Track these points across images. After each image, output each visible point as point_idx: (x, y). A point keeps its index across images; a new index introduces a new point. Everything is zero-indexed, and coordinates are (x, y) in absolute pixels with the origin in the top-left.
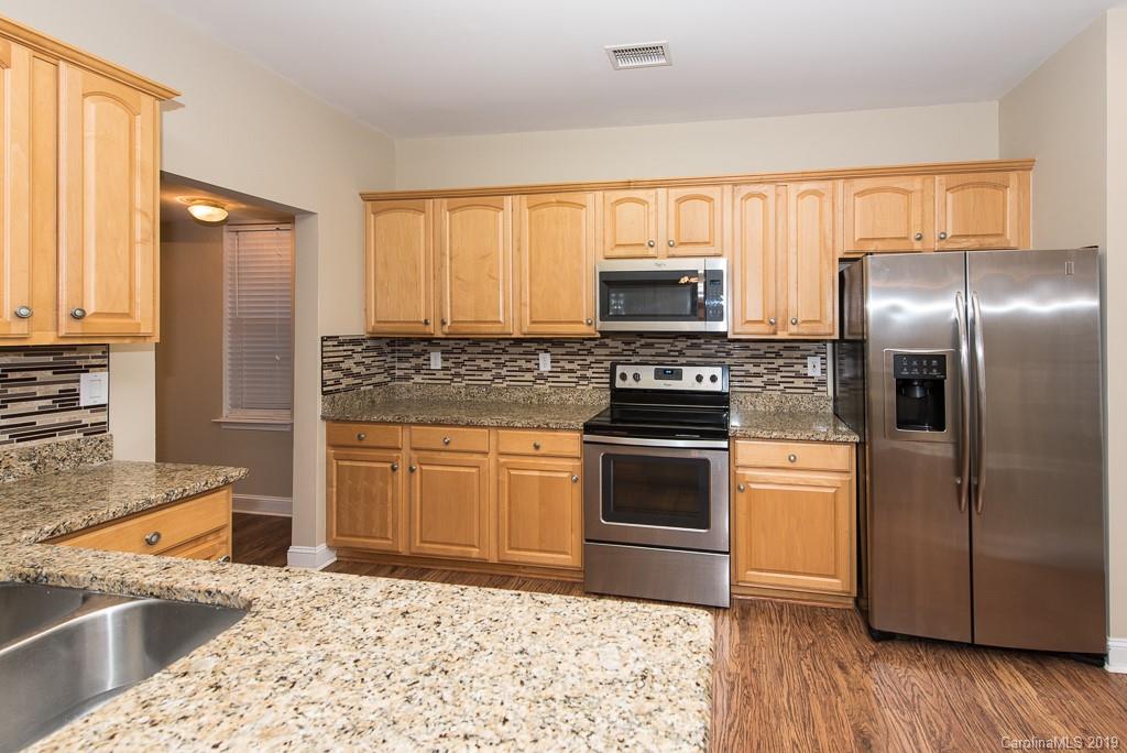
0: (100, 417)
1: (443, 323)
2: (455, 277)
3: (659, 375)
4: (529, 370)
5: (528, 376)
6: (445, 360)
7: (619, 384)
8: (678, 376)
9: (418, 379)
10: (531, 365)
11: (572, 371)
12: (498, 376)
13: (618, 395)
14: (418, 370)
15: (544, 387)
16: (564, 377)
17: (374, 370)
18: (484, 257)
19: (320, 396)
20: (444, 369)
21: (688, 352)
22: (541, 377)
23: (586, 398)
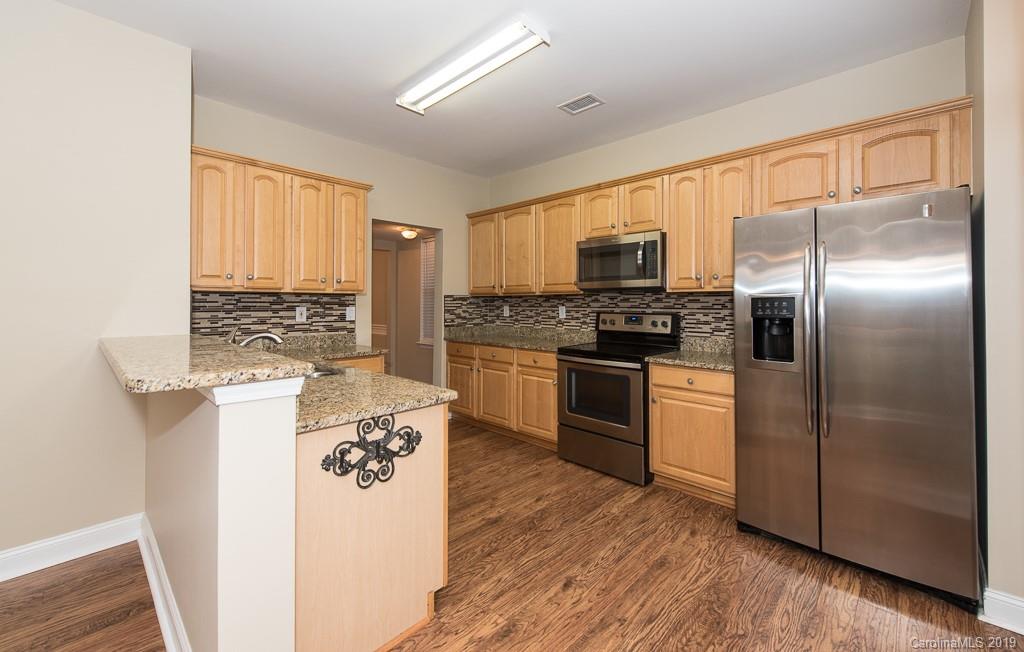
0: (352, 326)
1: (502, 287)
2: (508, 259)
3: (629, 320)
4: (554, 318)
5: (553, 322)
6: (511, 311)
7: (602, 327)
8: (639, 321)
9: (498, 322)
10: (554, 314)
11: (578, 318)
12: (537, 321)
13: (601, 334)
14: (498, 316)
15: (561, 329)
16: (573, 323)
17: (474, 316)
18: (521, 245)
19: (443, 327)
20: (511, 316)
21: (653, 305)
22: (560, 322)
23: (585, 337)
